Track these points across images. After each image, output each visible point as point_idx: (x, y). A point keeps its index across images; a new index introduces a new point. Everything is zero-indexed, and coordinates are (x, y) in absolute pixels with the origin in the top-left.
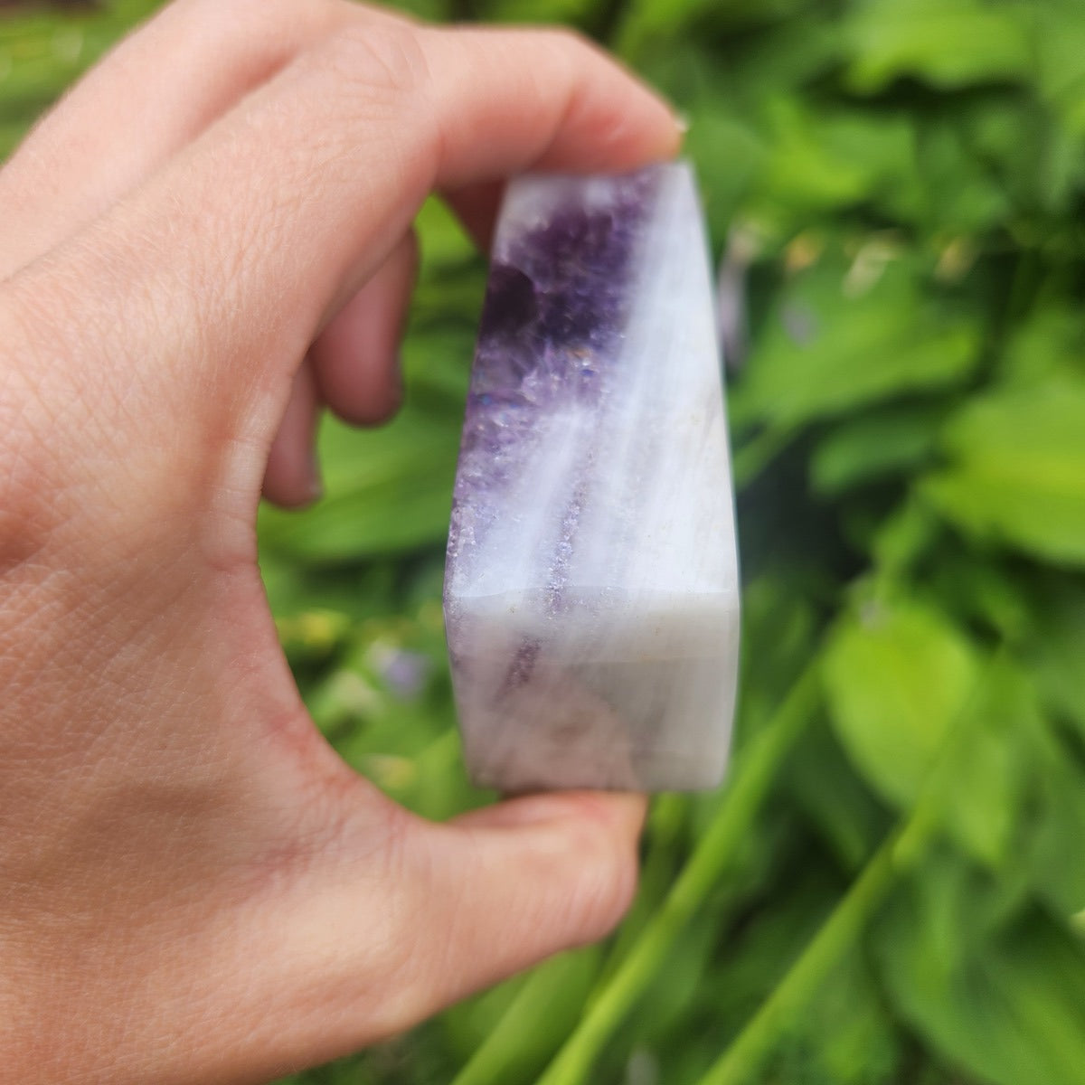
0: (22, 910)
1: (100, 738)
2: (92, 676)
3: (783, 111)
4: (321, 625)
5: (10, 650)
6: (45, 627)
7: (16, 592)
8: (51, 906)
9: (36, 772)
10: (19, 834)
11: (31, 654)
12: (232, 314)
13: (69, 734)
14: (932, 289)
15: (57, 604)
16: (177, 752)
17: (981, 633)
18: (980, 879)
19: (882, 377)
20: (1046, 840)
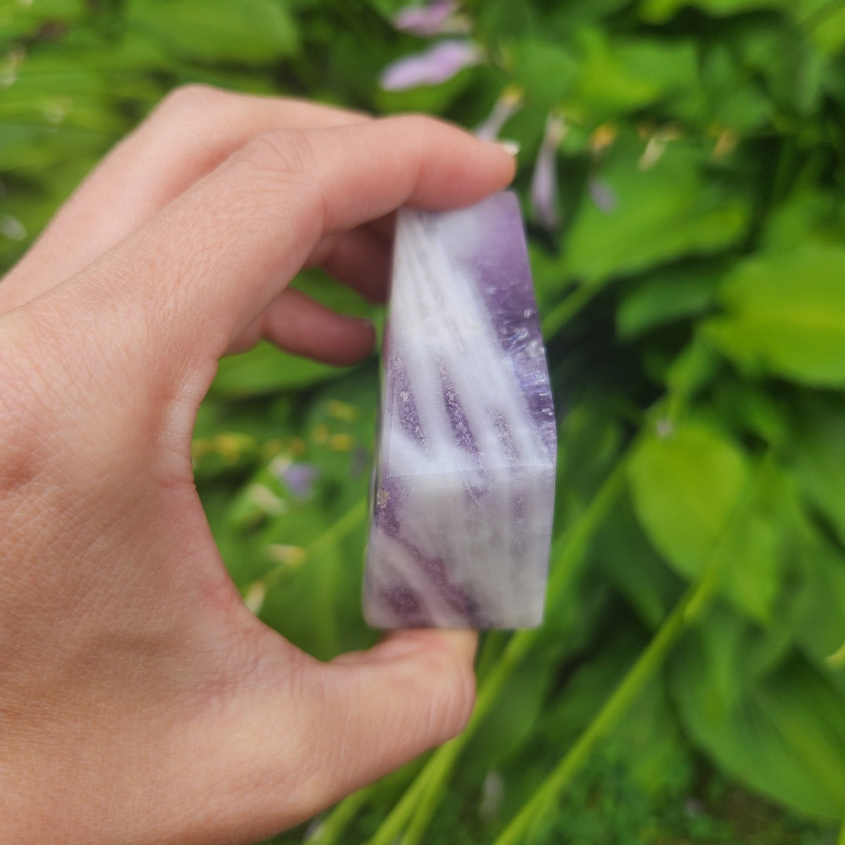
0: (36, 720)
1: (84, 600)
2: (77, 558)
3: (592, 38)
4: (232, 444)
5: (22, 540)
6: (45, 525)
7: (26, 501)
8: (55, 717)
9: (41, 623)
10: (32, 666)
11: (36, 543)
12: (171, 317)
13: (63, 597)
14: (710, 174)
15: (52, 509)
16: (137, 610)
17: (751, 443)
18: (753, 633)
19: (671, 246)
20: (804, 602)
